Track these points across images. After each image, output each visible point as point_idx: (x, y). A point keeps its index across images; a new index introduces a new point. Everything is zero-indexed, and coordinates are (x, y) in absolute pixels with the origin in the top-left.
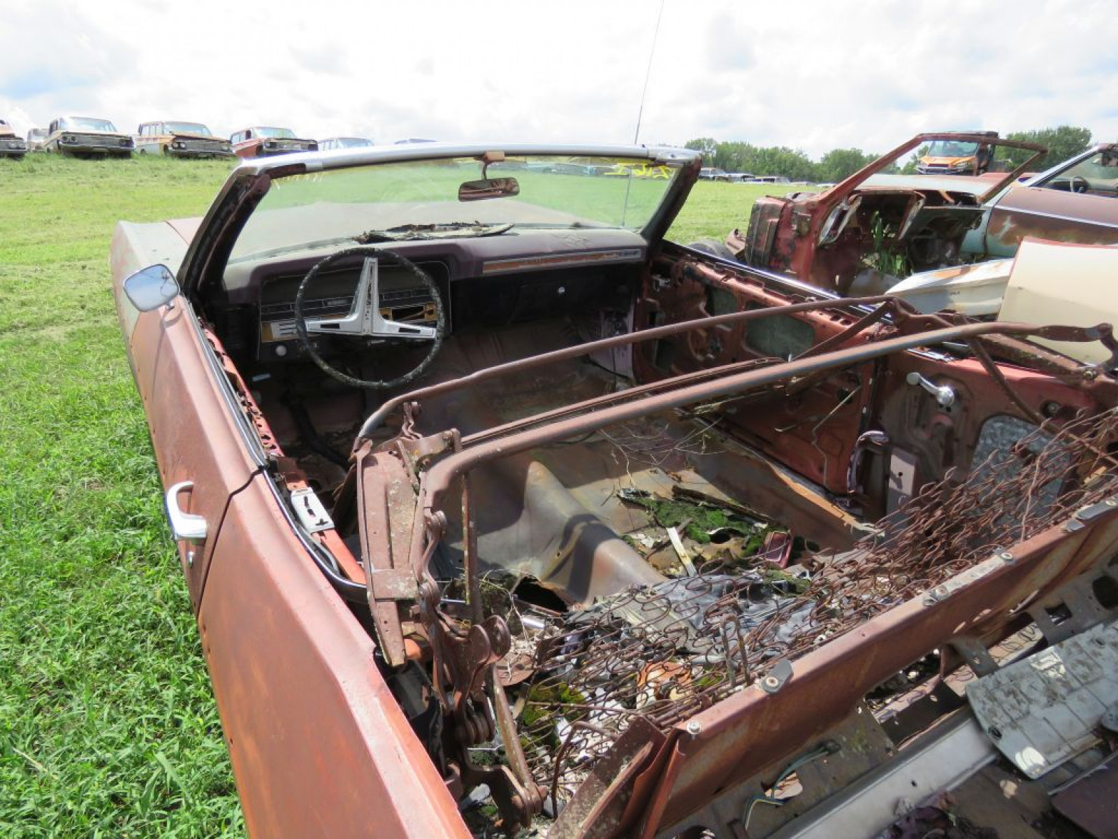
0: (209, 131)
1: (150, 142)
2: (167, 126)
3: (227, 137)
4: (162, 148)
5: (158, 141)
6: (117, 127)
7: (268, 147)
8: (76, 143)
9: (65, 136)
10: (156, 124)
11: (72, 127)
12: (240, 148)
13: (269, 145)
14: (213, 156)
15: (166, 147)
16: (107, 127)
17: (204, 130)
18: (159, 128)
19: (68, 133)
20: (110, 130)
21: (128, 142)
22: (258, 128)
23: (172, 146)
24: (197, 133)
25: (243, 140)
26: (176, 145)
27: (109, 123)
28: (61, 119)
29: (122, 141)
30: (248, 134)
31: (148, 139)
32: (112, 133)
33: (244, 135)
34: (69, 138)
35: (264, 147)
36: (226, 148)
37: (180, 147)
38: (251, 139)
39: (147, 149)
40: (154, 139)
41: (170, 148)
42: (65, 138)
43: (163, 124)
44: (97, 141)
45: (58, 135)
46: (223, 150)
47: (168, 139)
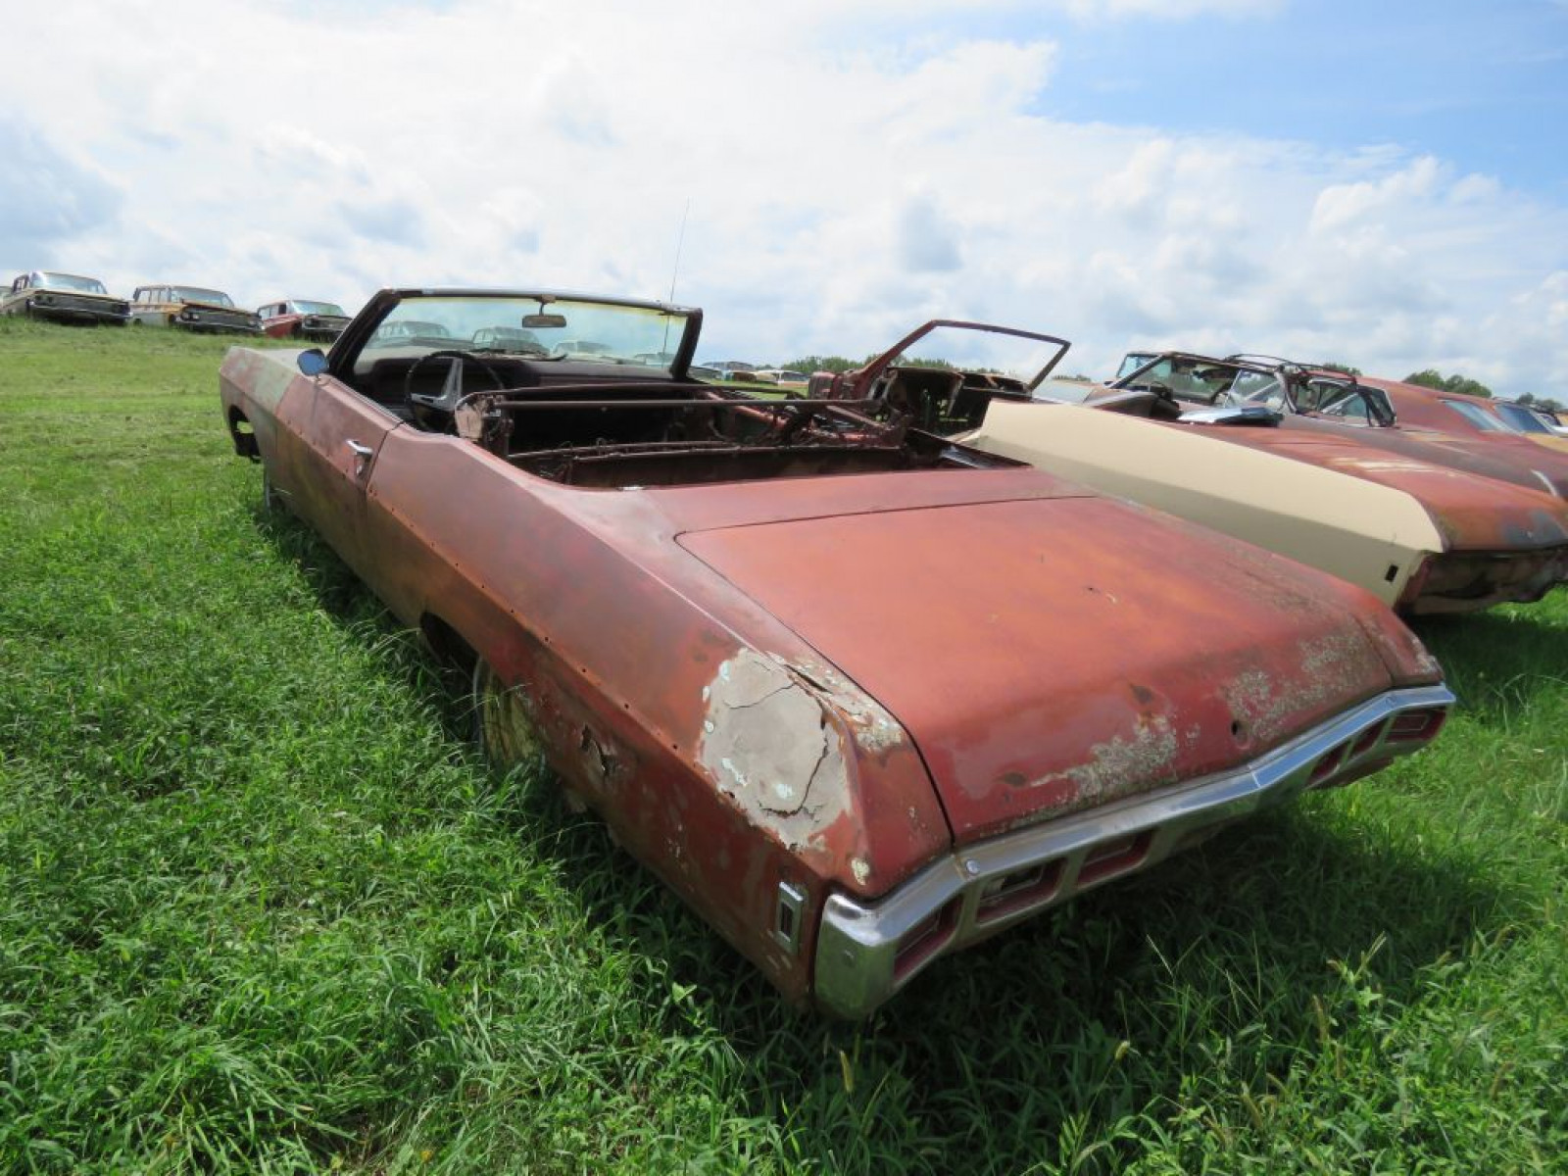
0: (230, 301)
1: (151, 310)
2: (175, 292)
3: (254, 310)
4: (167, 318)
5: (162, 310)
6: (107, 289)
7: (309, 326)
8: (54, 306)
9: (40, 295)
10: (161, 289)
11: (46, 284)
12: (270, 324)
13: (309, 322)
14: (235, 331)
15: (172, 318)
16: (94, 288)
17: (225, 299)
18: (164, 294)
19: (43, 292)
20: (97, 290)
21: (123, 307)
22: (296, 301)
23: (182, 317)
24: (214, 302)
25: (275, 316)
26: (187, 316)
27: (97, 283)
28: (34, 275)
29: (114, 306)
30: (283, 308)
31: (147, 307)
32: (101, 295)
33: (276, 310)
34: (45, 297)
35: (303, 325)
36: (252, 323)
37: (191, 319)
38: (286, 315)
39: (144, 319)
40: (157, 307)
41: (178, 319)
42: (38, 298)
43: (170, 289)
44: (81, 304)
45: (30, 293)
46: (249, 325)
47: (176, 307)
